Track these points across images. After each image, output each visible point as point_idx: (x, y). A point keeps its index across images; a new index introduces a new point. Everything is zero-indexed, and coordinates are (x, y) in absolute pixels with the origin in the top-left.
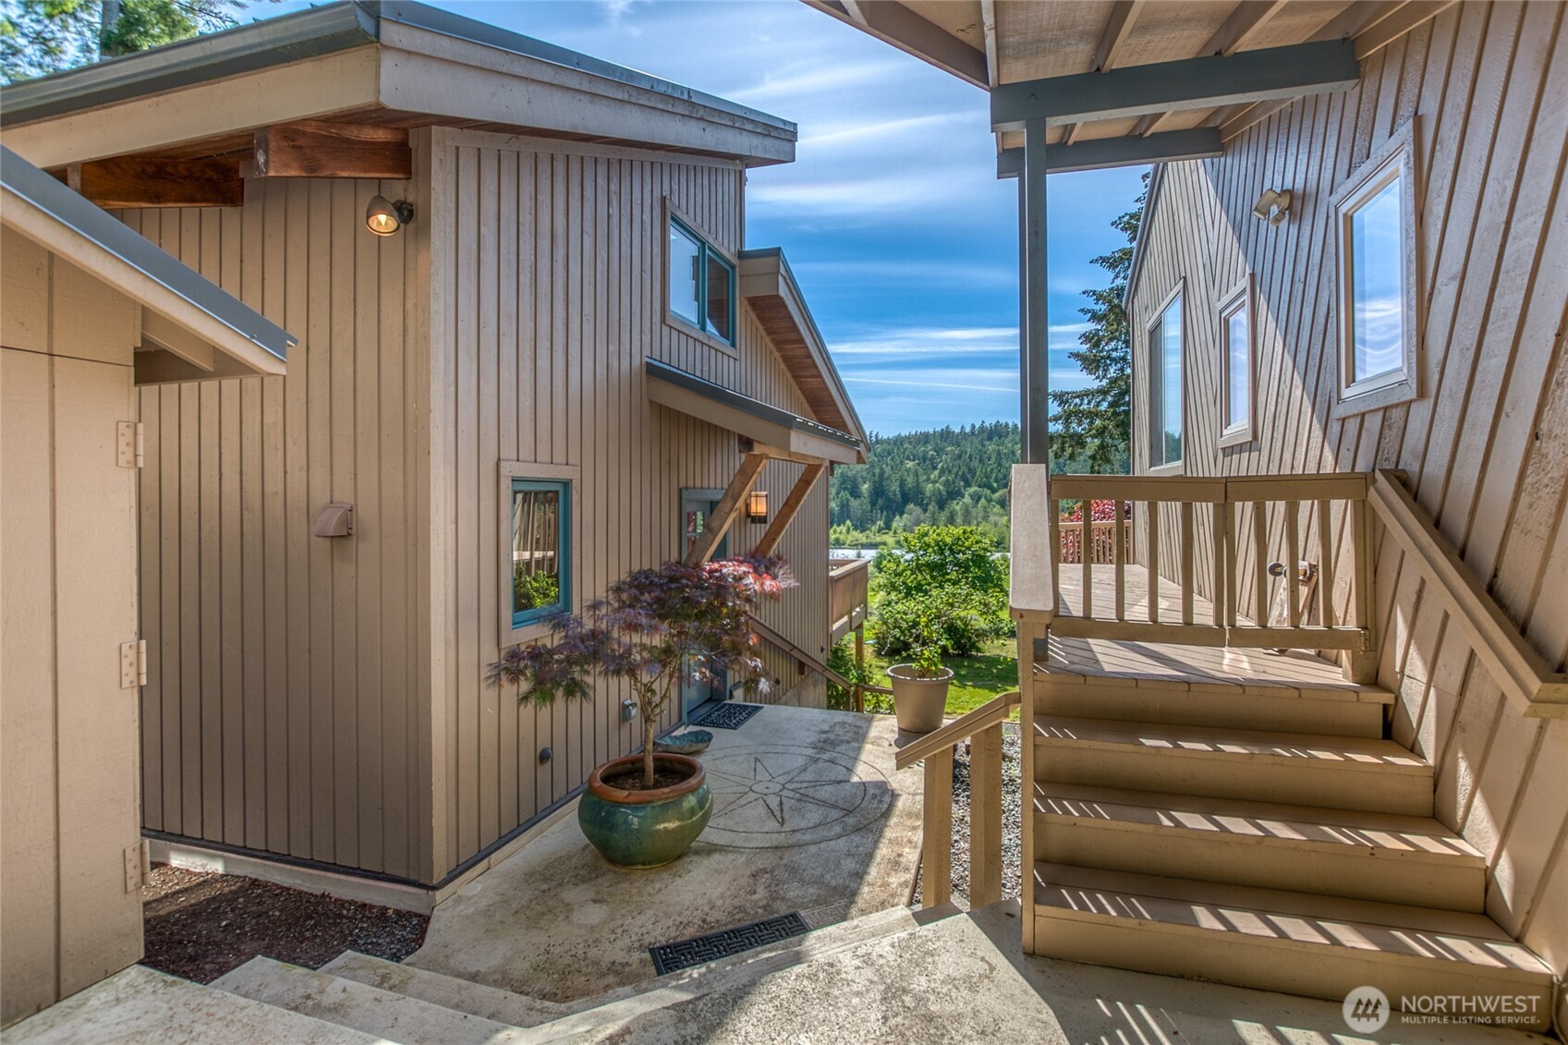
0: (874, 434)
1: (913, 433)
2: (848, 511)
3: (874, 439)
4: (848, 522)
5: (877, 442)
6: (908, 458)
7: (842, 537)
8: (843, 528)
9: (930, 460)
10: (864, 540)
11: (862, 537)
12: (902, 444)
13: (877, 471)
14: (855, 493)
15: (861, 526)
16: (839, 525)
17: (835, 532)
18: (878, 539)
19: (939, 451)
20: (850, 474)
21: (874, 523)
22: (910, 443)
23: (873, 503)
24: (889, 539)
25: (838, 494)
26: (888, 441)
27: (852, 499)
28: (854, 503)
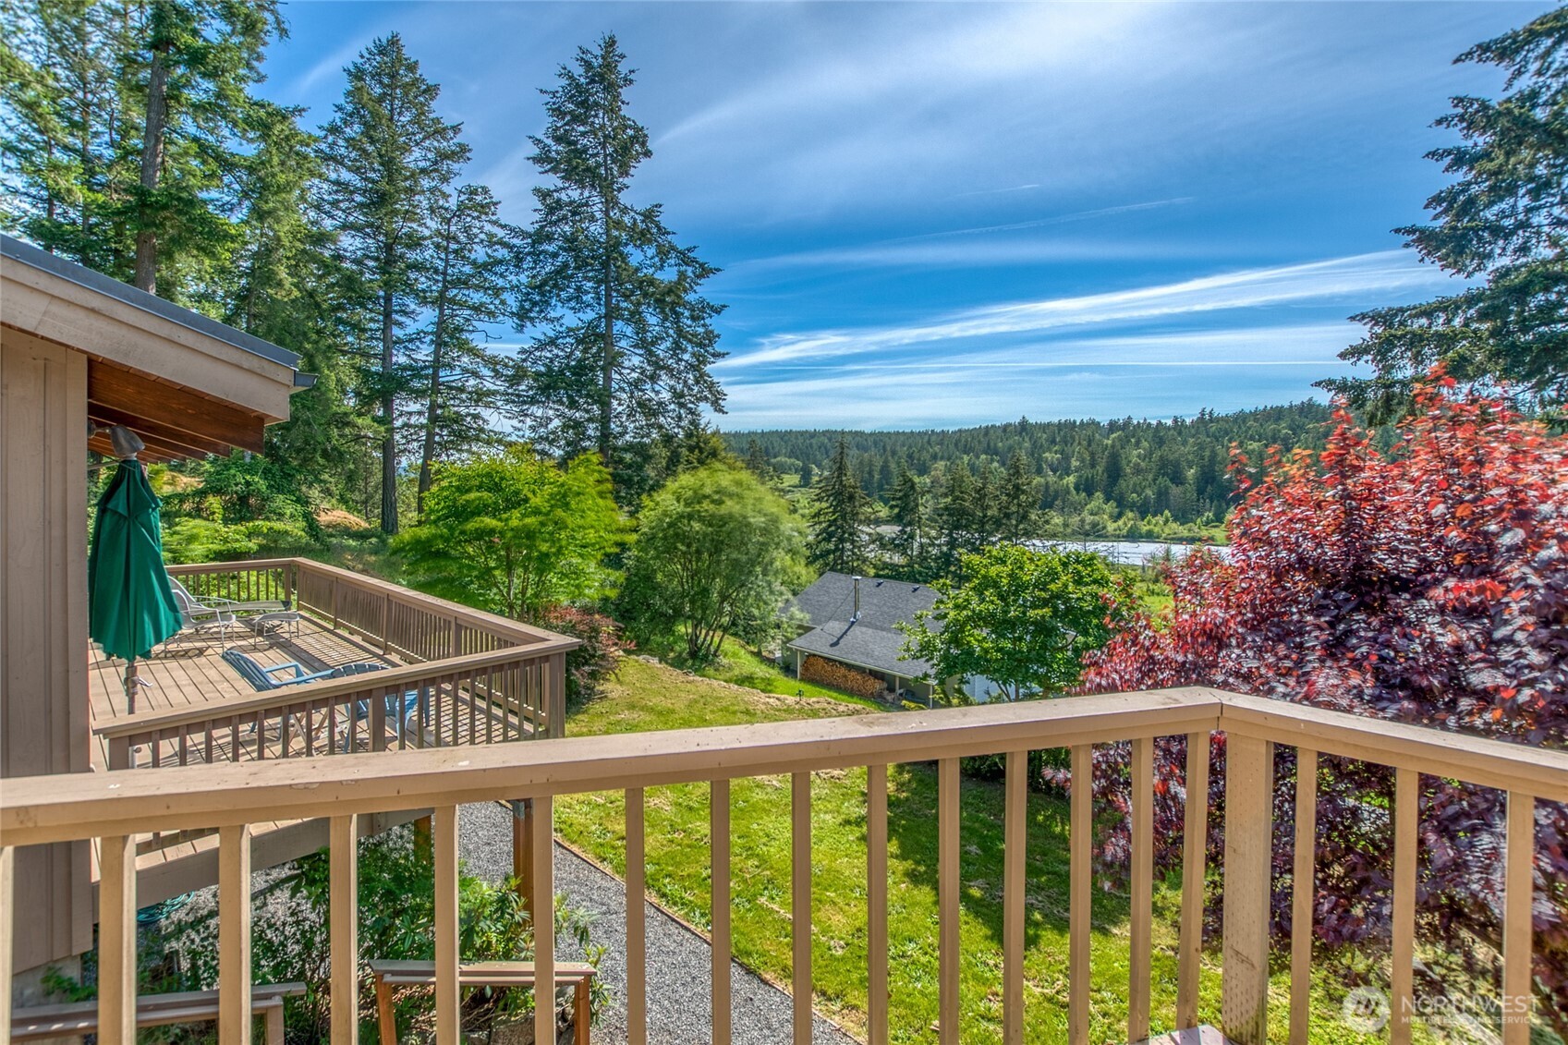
0: (1207, 411)
1: (1261, 408)
2: (1168, 500)
3: (1207, 417)
4: (1167, 512)
5: (1211, 420)
6: (1252, 438)
7: (1156, 529)
8: (1160, 519)
9: (1283, 440)
10: (1186, 534)
11: (1183, 531)
12: (1244, 422)
13: (1207, 453)
14: (1178, 479)
15: (1182, 517)
16: (1154, 515)
17: (1149, 523)
18: (1205, 533)
19: (1297, 429)
20: (1171, 458)
21: (1200, 514)
22: (1256, 420)
23: (1201, 492)
24: (1219, 533)
25: (1155, 480)
26: (1226, 419)
27: (1173, 486)
28: (1175, 491)
